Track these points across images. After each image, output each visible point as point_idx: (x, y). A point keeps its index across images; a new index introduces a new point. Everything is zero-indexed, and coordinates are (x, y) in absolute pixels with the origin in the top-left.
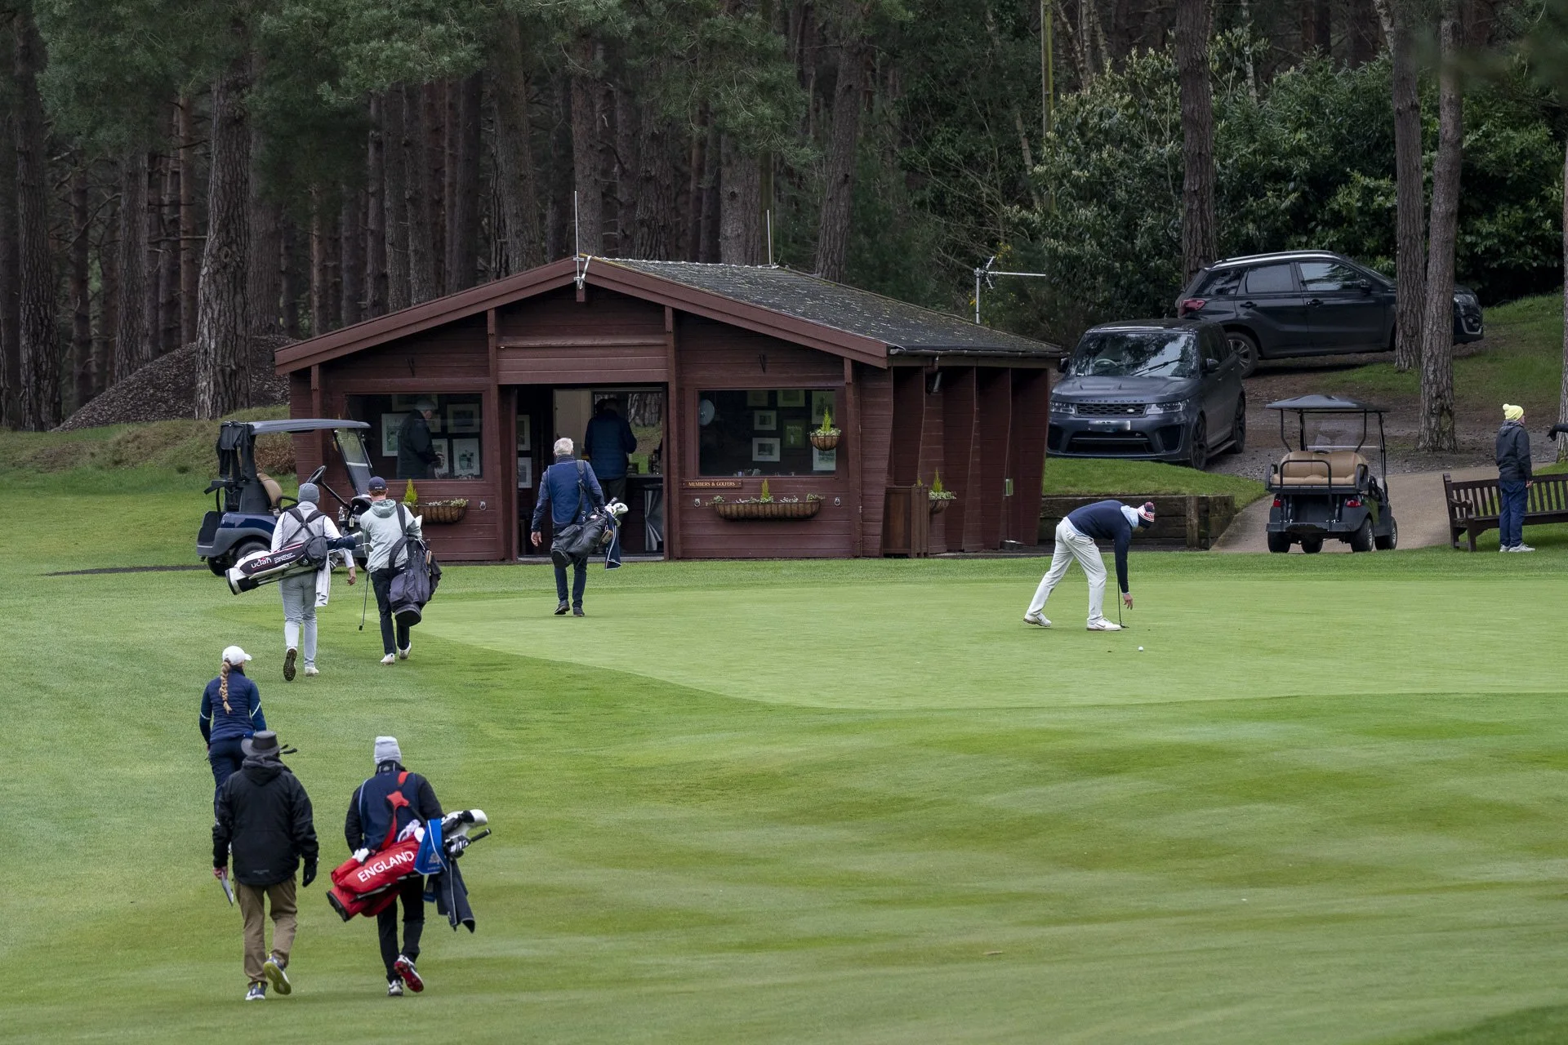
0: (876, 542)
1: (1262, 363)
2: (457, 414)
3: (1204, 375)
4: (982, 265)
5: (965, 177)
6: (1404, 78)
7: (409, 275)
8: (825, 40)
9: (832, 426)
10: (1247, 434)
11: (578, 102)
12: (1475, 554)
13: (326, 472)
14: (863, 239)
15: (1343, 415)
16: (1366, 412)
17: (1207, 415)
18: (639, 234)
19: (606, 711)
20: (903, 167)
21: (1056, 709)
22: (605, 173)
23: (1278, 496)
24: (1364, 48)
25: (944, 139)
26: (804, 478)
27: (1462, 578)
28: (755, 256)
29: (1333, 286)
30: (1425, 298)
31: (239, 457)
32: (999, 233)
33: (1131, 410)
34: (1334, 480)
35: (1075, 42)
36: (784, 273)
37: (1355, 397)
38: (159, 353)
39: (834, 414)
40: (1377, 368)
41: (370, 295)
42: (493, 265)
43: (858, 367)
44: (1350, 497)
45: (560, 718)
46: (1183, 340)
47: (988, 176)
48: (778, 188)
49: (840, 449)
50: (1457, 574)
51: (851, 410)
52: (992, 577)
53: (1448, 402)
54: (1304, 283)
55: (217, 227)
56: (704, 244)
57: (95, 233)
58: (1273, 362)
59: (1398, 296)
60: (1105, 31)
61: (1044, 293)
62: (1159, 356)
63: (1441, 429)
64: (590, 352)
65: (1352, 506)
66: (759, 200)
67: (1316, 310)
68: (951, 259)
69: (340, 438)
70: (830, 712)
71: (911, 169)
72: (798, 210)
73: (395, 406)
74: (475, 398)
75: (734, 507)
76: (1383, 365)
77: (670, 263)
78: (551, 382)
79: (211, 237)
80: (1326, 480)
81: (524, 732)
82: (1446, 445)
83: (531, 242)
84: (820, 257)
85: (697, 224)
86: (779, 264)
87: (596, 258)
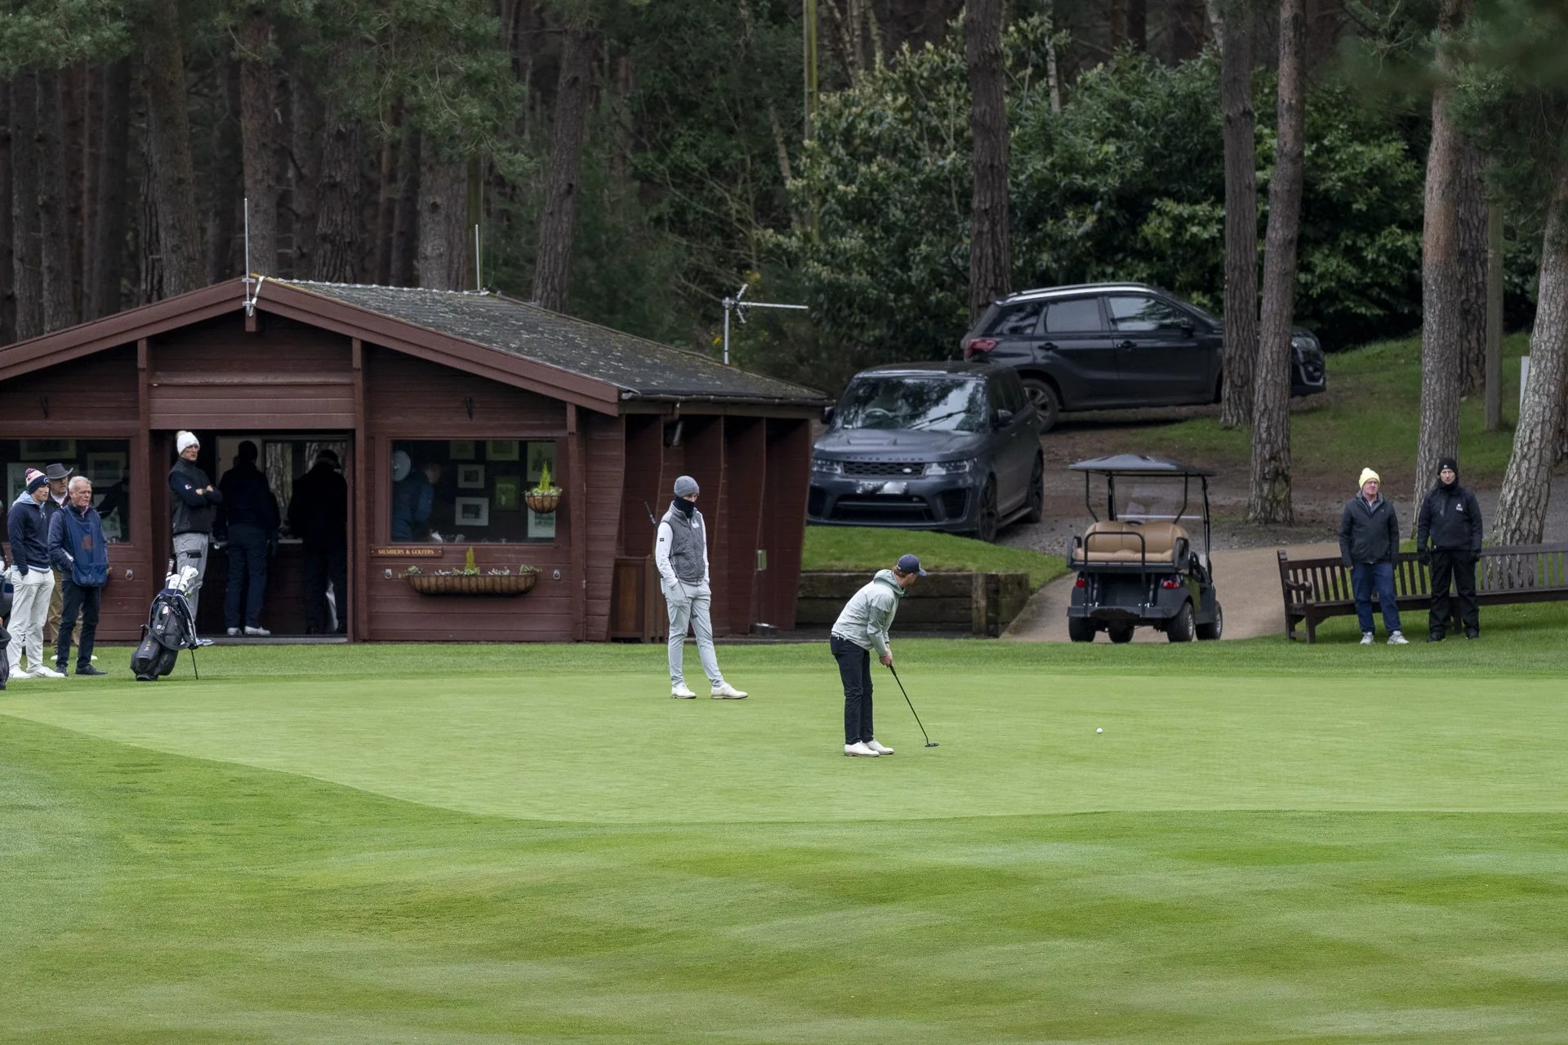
0: (602, 623)
1: (1062, 416)
3: (995, 429)
4: (732, 293)
5: (711, 190)
6: (1235, 79)
7: (41, 297)
8: (543, 24)
9: (552, 484)
10: (1045, 500)
11: (248, 92)
12: (1315, 646)
14: (589, 264)
15: (1159, 480)
16: (1186, 475)
17: (998, 476)
18: (321, 252)
19: (278, 822)
20: (636, 175)
21: (819, 824)
22: (279, 178)
23: (1081, 575)
24: (1185, 45)
25: (685, 144)
26: (517, 546)
27: (1298, 675)
28: (460, 279)
29: (1147, 326)
30: (1258, 341)
32: (750, 257)
33: (908, 470)
34: (1148, 556)
35: (843, 30)
36: (496, 301)
37: (1174, 458)
39: (554, 469)
40: (1198, 424)
42: (143, 287)
43: (584, 414)
44: (1167, 576)
45: (222, 830)
46: (970, 387)
47: (739, 189)
48: (487, 201)
49: (560, 511)
50: (1294, 671)
51: (574, 464)
52: (741, 666)
53: (1284, 465)
54: (1114, 321)
56: (396, 266)
58: (1075, 416)
59: (1225, 338)
60: (881, 21)
61: (803, 329)
62: (941, 406)
63: (1275, 497)
64: (260, 392)
65: (1170, 587)
66: (465, 213)
67: (1128, 354)
68: (693, 287)
70: (547, 826)
71: (646, 179)
72: (510, 227)
73: (24, 455)
74: (122, 445)
75: (433, 580)
76: (1208, 421)
77: (359, 286)
78: (214, 426)
80: (1139, 556)
81: (179, 846)
82: (1280, 516)
83: (190, 259)
84: (538, 282)
85: (388, 243)
86: (489, 289)
87: (270, 279)
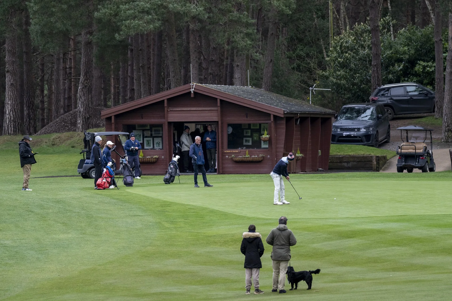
1: (395, 116)
2: (155, 131)
3: (378, 119)
4: (312, 86)
5: (306, 61)
6: (438, 31)
7: (141, 89)
8: (265, 20)
9: (267, 134)
10: (391, 137)
11: (192, 38)
13: (116, 148)
14: (276, 80)
15: (419, 132)
16: (426, 131)
17: (379, 131)
18: (210, 77)
19: (200, 219)
20: (288, 57)
21: (335, 219)
23: (400, 156)
24: (425, 23)
25: (300, 49)
26: (259, 150)
28: (244, 84)
29: (416, 93)
30: (444, 97)
31: (90, 143)
32: (316, 77)
33: (356, 130)
34: (417, 151)
35: (339, 20)
36: (253, 89)
37: (423, 126)
38: (65, 112)
39: (268, 130)
40: (429, 118)
41: (129, 95)
42: (166, 86)
43: (275, 117)
44: (421, 156)
45: (186, 221)
46: (371, 109)
47: (313, 60)
48: (251, 64)
49: (269, 141)
51: (273, 130)
52: (315, 179)
53: (451, 128)
54: (408, 92)
55: (83, 74)
56: (228, 80)
57: (46, 77)
58: (398, 116)
59: (436, 96)
60: (349, 18)
61: (330, 95)
62: (364, 114)
63: (448, 136)
64: (195, 112)
65: (422, 159)
66: (245, 67)
67: (411, 100)
68: (302, 85)
69: (120, 137)
70: (267, 219)
71: (290, 58)
72: (256, 70)
73: (137, 128)
74: (161, 126)
75: (238, 158)
76: (431, 117)
77: (219, 85)
78: (183, 121)
79: (82, 78)
80: (414, 151)
81: (176, 225)
82: (450, 141)
83: (177, 79)
84: (263, 84)
85: (226, 74)
86: (251, 86)
87: (197, 84)
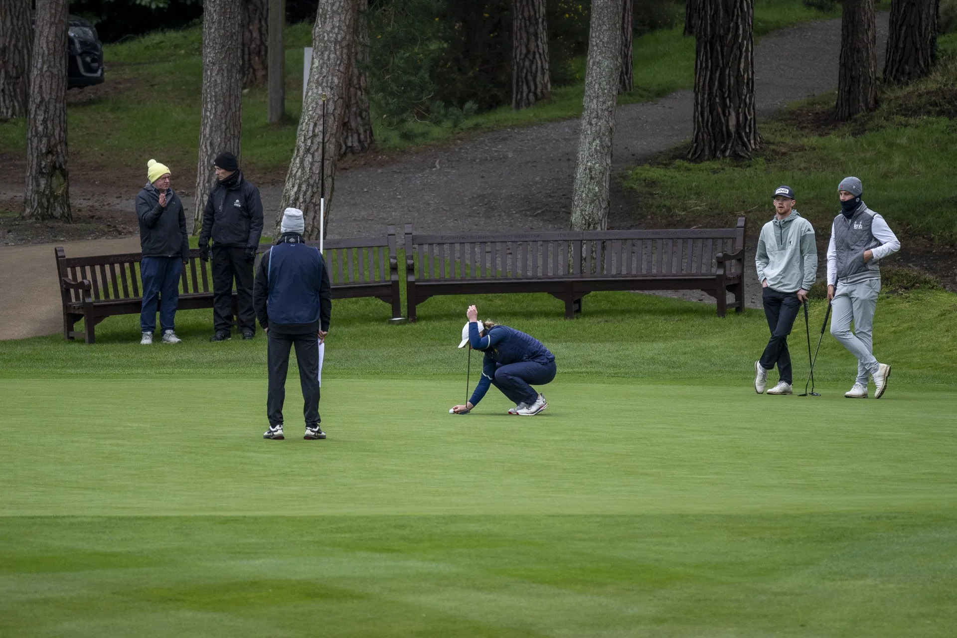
12: (94, 347)
27: (77, 376)
30: (33, 31)
50: (73, 371)
53: (61, 159)
63: (52, 193)
82: (58, 212)
